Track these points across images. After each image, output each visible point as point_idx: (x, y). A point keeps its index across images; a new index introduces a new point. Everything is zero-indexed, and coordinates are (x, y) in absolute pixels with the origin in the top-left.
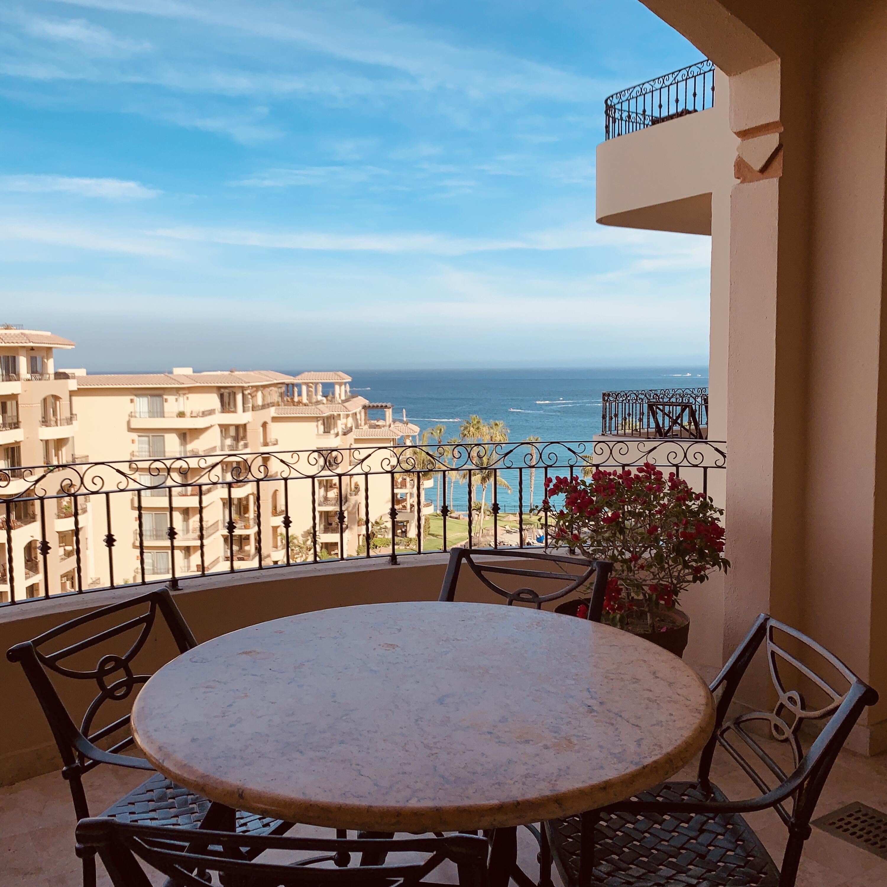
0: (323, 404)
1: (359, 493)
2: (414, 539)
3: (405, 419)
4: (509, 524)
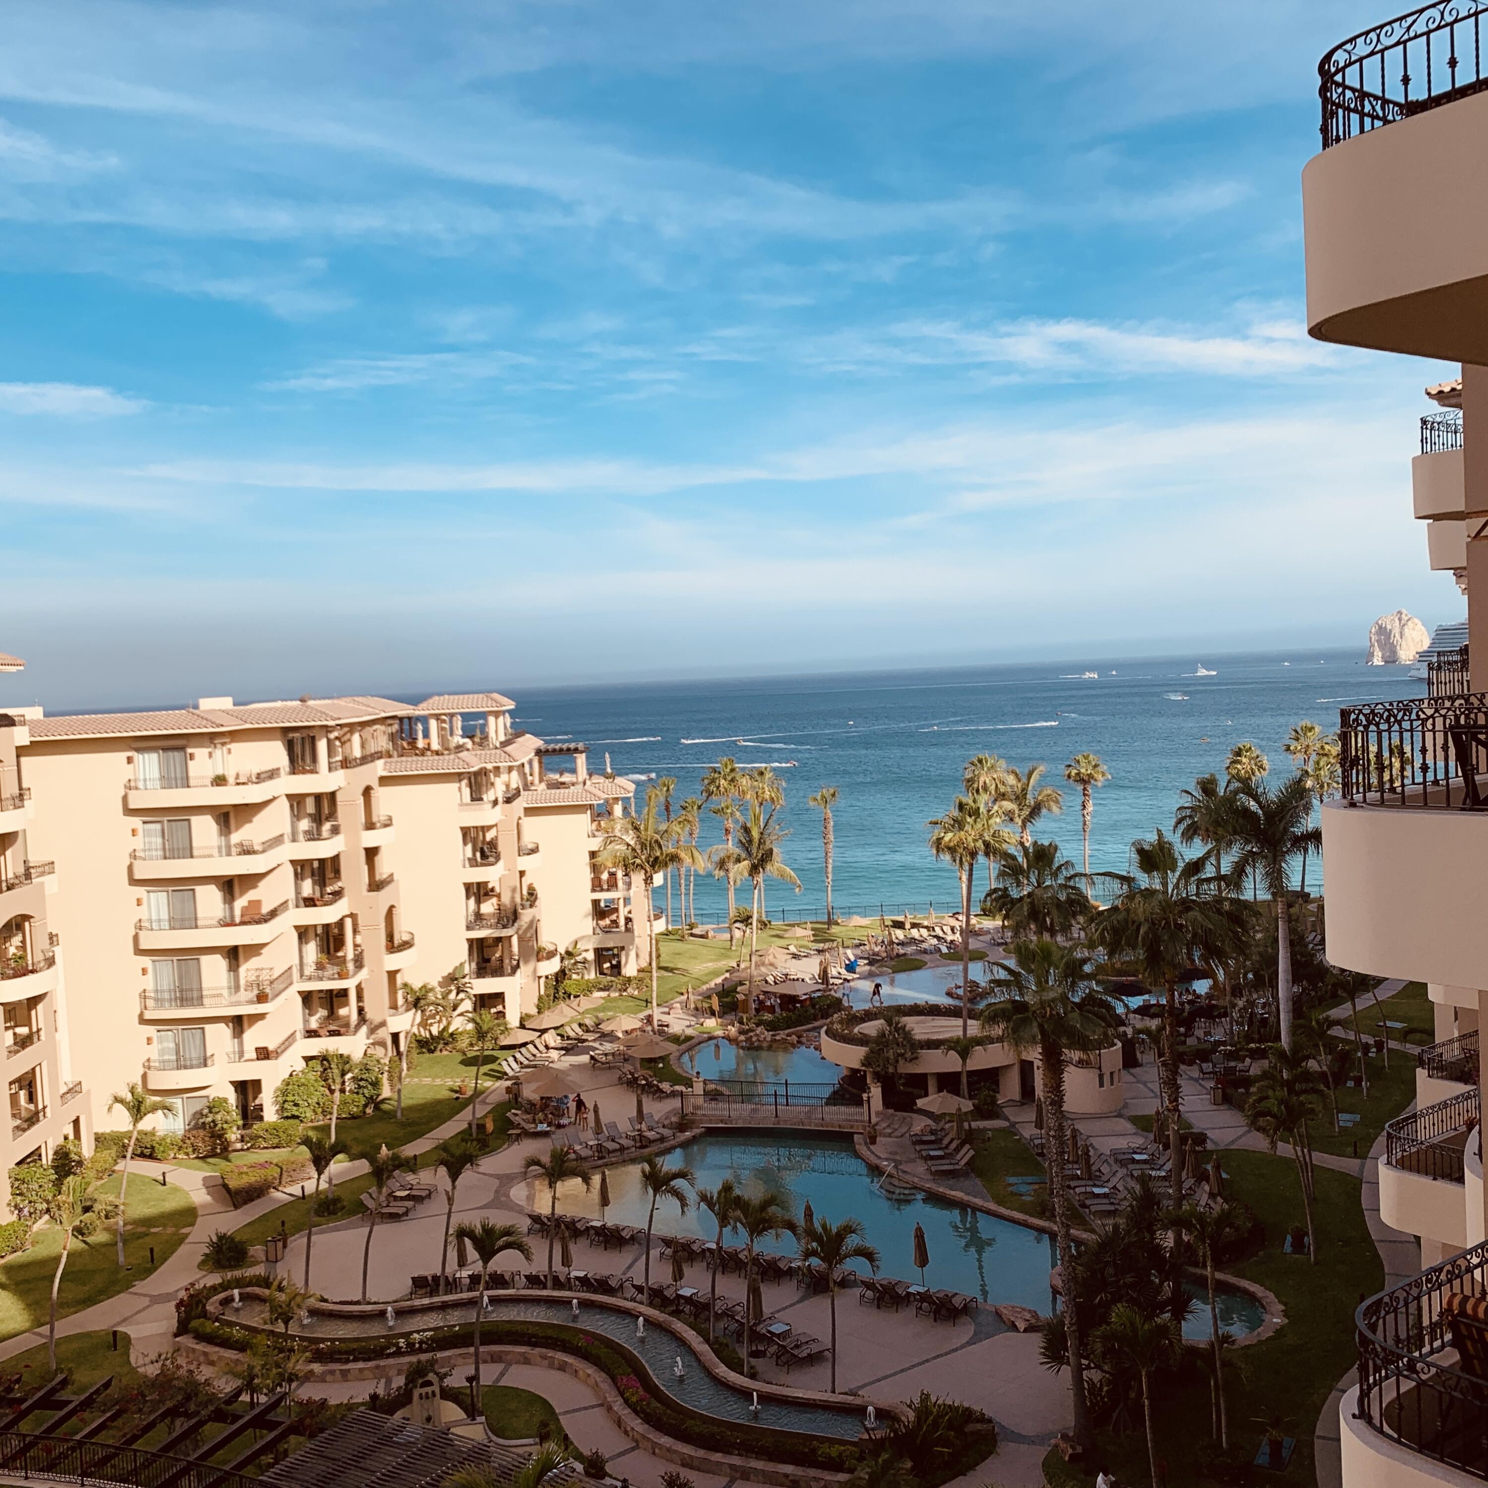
0: (468, 750)
1: (537, 903)
2: (635, 978)
3: (609, 770)
4: (795, 942)
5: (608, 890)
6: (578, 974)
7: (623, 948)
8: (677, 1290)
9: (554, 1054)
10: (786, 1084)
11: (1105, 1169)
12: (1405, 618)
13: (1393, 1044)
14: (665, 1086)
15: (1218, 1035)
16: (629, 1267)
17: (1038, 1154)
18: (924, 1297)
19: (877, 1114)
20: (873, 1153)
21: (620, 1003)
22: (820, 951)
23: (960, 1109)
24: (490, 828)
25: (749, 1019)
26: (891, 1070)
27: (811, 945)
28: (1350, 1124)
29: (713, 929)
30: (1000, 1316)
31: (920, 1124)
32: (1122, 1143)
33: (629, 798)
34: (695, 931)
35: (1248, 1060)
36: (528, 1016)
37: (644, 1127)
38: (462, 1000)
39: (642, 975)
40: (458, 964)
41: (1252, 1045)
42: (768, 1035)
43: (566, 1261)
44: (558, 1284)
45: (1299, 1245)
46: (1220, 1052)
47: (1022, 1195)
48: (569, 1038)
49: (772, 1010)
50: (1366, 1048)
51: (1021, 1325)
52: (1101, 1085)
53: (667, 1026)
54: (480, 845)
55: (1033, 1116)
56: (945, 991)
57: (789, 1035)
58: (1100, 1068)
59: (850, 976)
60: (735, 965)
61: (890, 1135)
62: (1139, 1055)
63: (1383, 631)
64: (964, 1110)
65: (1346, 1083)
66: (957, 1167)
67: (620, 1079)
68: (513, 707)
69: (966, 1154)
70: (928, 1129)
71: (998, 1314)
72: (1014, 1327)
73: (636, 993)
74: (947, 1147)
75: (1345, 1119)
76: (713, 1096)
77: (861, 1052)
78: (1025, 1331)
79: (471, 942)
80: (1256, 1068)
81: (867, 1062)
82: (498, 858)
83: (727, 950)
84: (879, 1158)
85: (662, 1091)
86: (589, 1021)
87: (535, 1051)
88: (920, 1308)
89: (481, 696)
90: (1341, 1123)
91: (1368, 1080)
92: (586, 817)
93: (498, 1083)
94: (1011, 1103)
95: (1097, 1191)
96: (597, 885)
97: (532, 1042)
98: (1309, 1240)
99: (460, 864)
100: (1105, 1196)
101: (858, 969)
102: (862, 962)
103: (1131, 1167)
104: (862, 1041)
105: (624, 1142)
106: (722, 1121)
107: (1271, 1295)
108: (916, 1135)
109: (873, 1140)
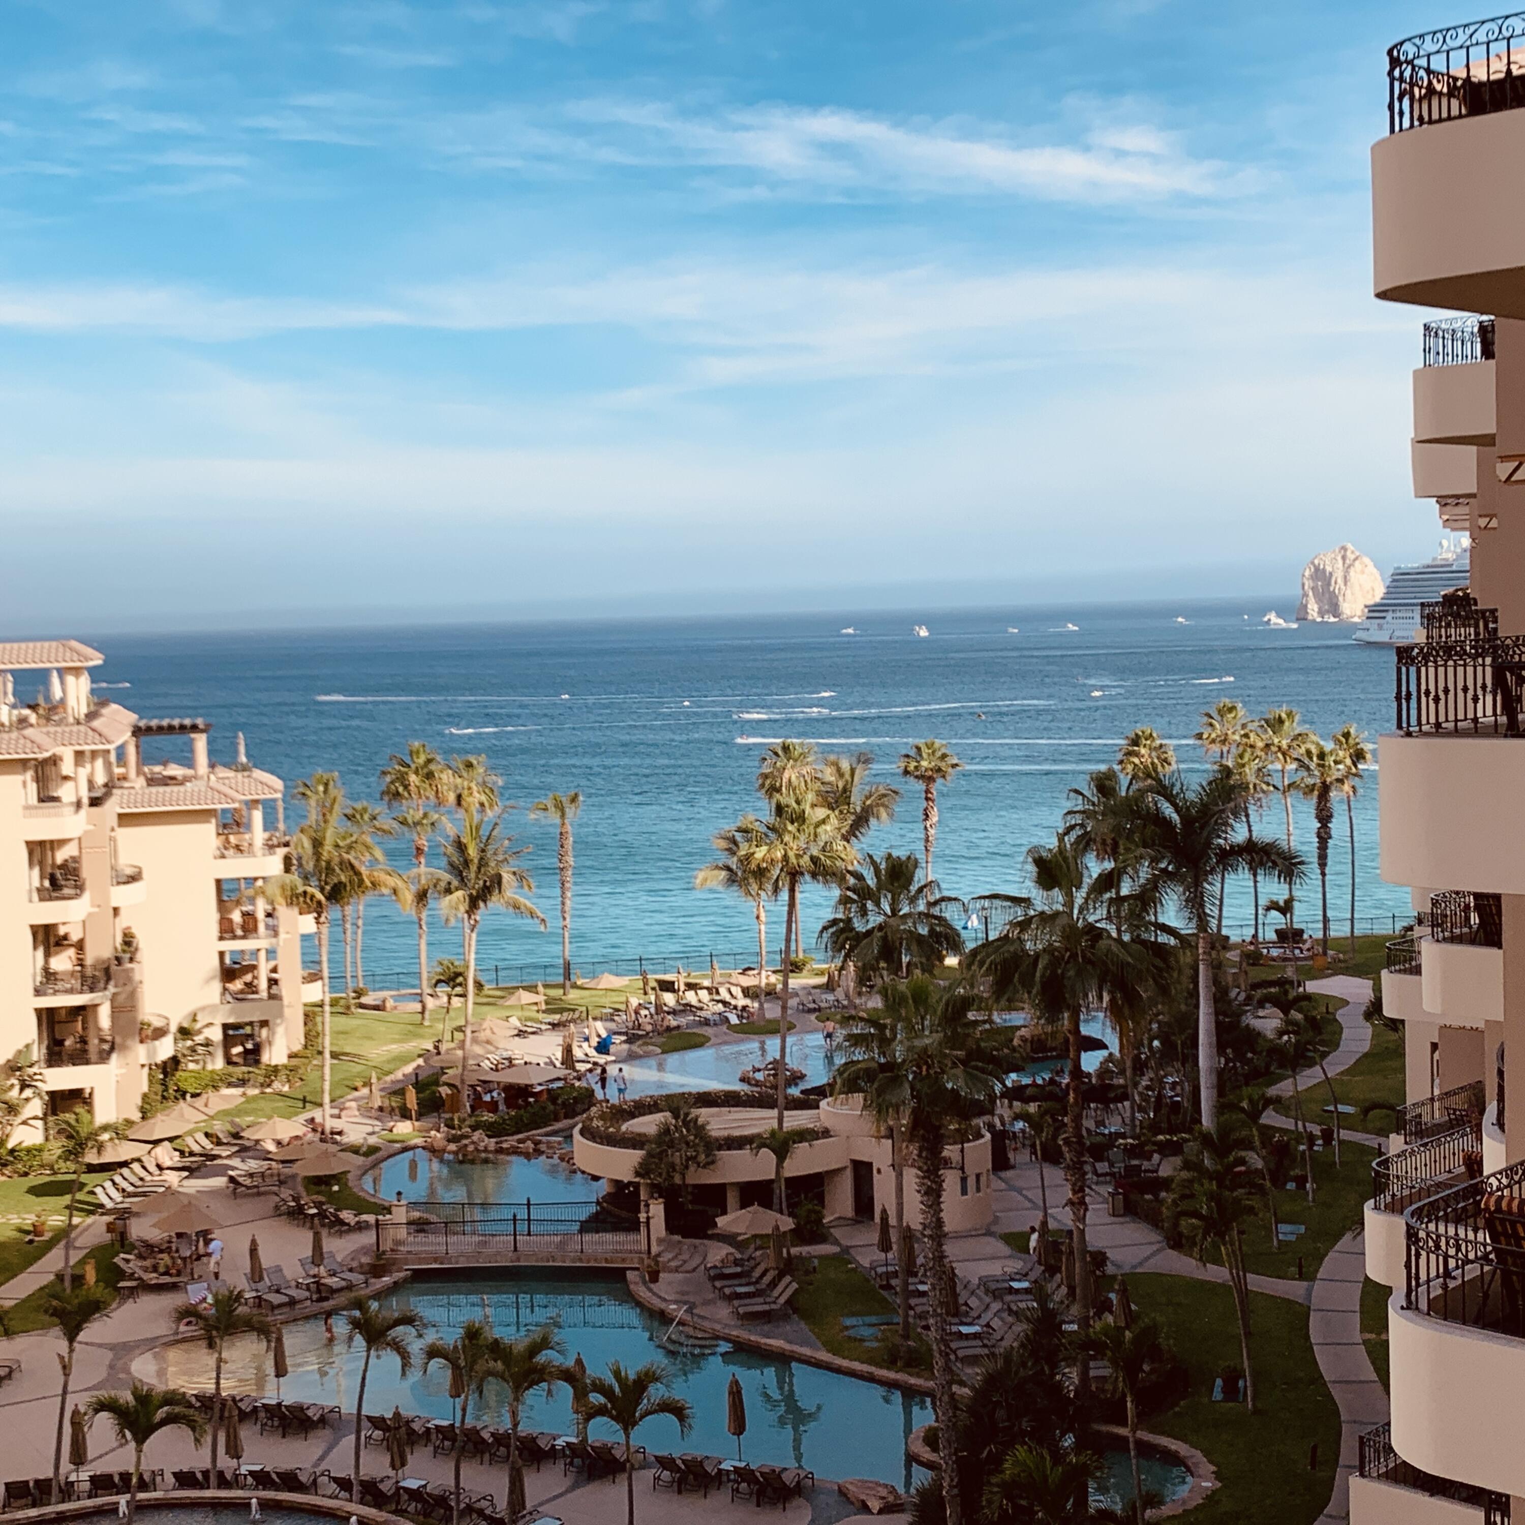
0: (32, 725)
1: (139, 956)
2: (285, 1067)
3: (243, 759)
4: (520, 1013)
5: (244, 937)
6: (196, 1062)
7: (264, 1023)
8: (397, 1482)
9: (172, 1178)
10: (529, 1204)
11: (973, 1302)
12: (1350, 556)
13: (1345, 1134)
14: (347, 1215)
15: (1113, 1126)
16: (322, 1458)
17: (882, 1287)
18: (744, 1474)
19: (660, 1241)
20: (654, 1294)
21: (262, 1104)
22: (554, 1026)
23: (777, 1228)
24: (62, 842)
25: (462, 1121)
26: (677, 1180)
27: (541, 1016)
28: (1293, 1238)
29: (392, 996)
30: (845, 1495)
31: (717, 1253)
32: (994, 1269)
33: (274, 800)
34: (364, 1000)
35: (1156, 1157)
36: (129, 1123)
37: (322, 1270)
38: (27, 1100)
39: (295, 1061)
40: (20, 1046)
41: (1161, 1137)
42: (491, 1143)
43: (234, 1451)
44: (223, 1482)
45: (1231, 1391)
46: (1118, 1147)
47: (864, 1341)
48: (192, 1154)
49: (493, 1107)
50: (1311, 1139)
51: (875, 1505)
52: (964, 1192)
53: (340, 1133)
54: (49, 870)
55: (874, 1237)
56: (739, 1075)
57: (520, 1141)
58: (962, 1169)
59: (602, 1059)
60: (430, 1047)
61: (676, 1270)
62: (1011, 1155)
63: (1321, 576)
64: (782, 1229)
65: (1285, 1184)
66: (774, 1306)
67: (277, 1207)
68: (100, 662)
69: (787, 1288)
70: (731, 1258)
71: (842, 1492)
72: (865, 1508)
73: (286, 1088)
74: (757, 1282)
75: (1287, 1232)
76: (419, 1226)
77: (635, 1156)
78: (880, 1512)
79: (39, 1012)
80: (1167, 1168)
81: (643, 1170)
82: (80, 888)
83: (417, 1026)
84: (665, 1300)
85: (342, 1223)
86: (220, 1128)
87: (143, 1173)
88: (737, 1490)
89: (54, 644)
90: (1281, 1237)
91: (1314, 1180)
92: (209, 829)
93: (90, 1219)
94: (842, 1222)
95: (965, 1330)
96: (226, 931)
97: (139, 1160)
98: (1246, 1384)
99: (25, 897)
100: (975, 1336)
101: (612, 1049)
102: (618, 1039)
103: (1008, 1298)
104: (634, 1142)
105: (293, 1292)
106: (435, 1260)
107: (1198, 1454)
108: (715, 1267)
109: (654, 1277)
